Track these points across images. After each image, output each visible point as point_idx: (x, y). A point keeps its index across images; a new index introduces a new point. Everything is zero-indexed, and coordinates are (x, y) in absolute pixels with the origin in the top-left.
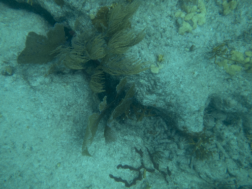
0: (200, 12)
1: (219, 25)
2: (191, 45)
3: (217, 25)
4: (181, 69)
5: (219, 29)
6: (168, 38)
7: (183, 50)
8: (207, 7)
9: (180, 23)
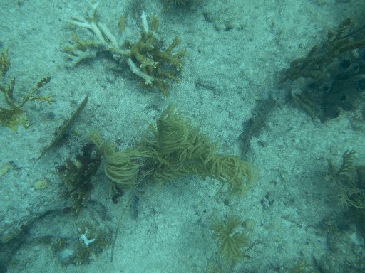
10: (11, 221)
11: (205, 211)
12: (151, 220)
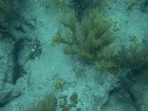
0: (111, 19)
1: (116, 9)
2: (125, 23)
3: (116, 10)
4: (136, 27)
5: (118, 9)
6: (122, 35)
7: (127, 27)
8: (108, 16)
9: (116, 29)
10: (6, 61)
11: (43, 3)
12: (38, 23)
